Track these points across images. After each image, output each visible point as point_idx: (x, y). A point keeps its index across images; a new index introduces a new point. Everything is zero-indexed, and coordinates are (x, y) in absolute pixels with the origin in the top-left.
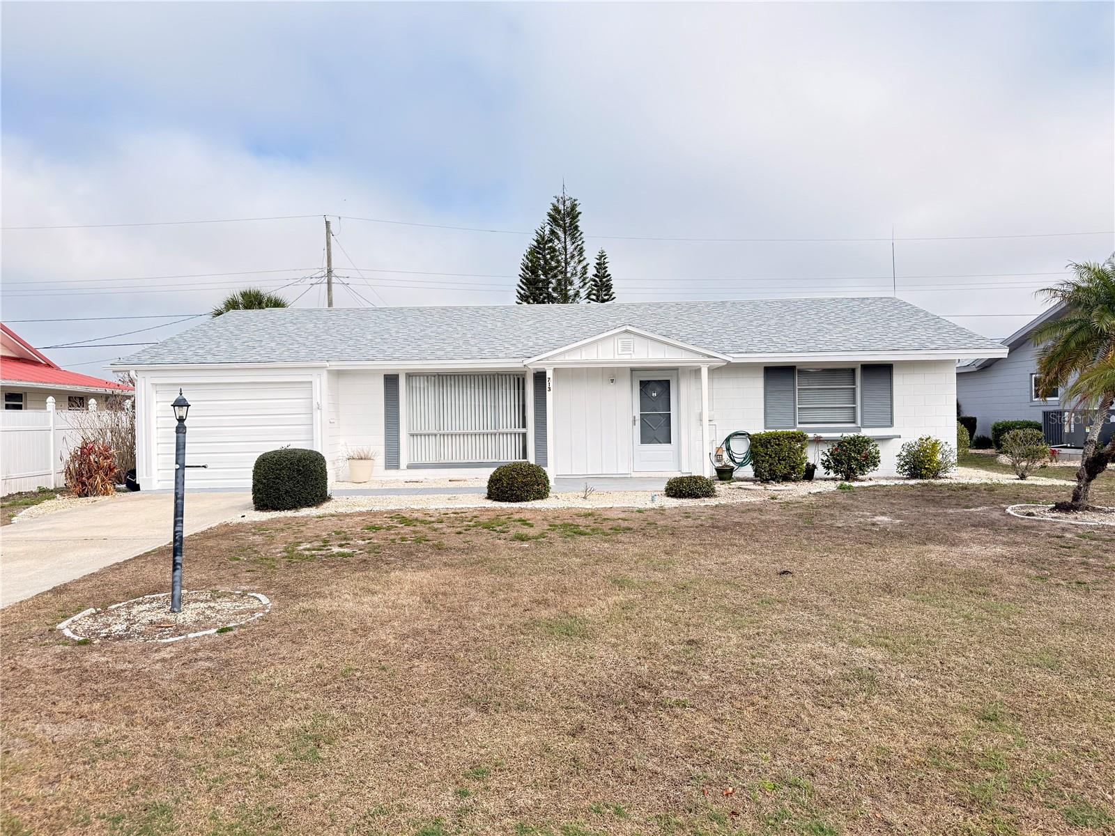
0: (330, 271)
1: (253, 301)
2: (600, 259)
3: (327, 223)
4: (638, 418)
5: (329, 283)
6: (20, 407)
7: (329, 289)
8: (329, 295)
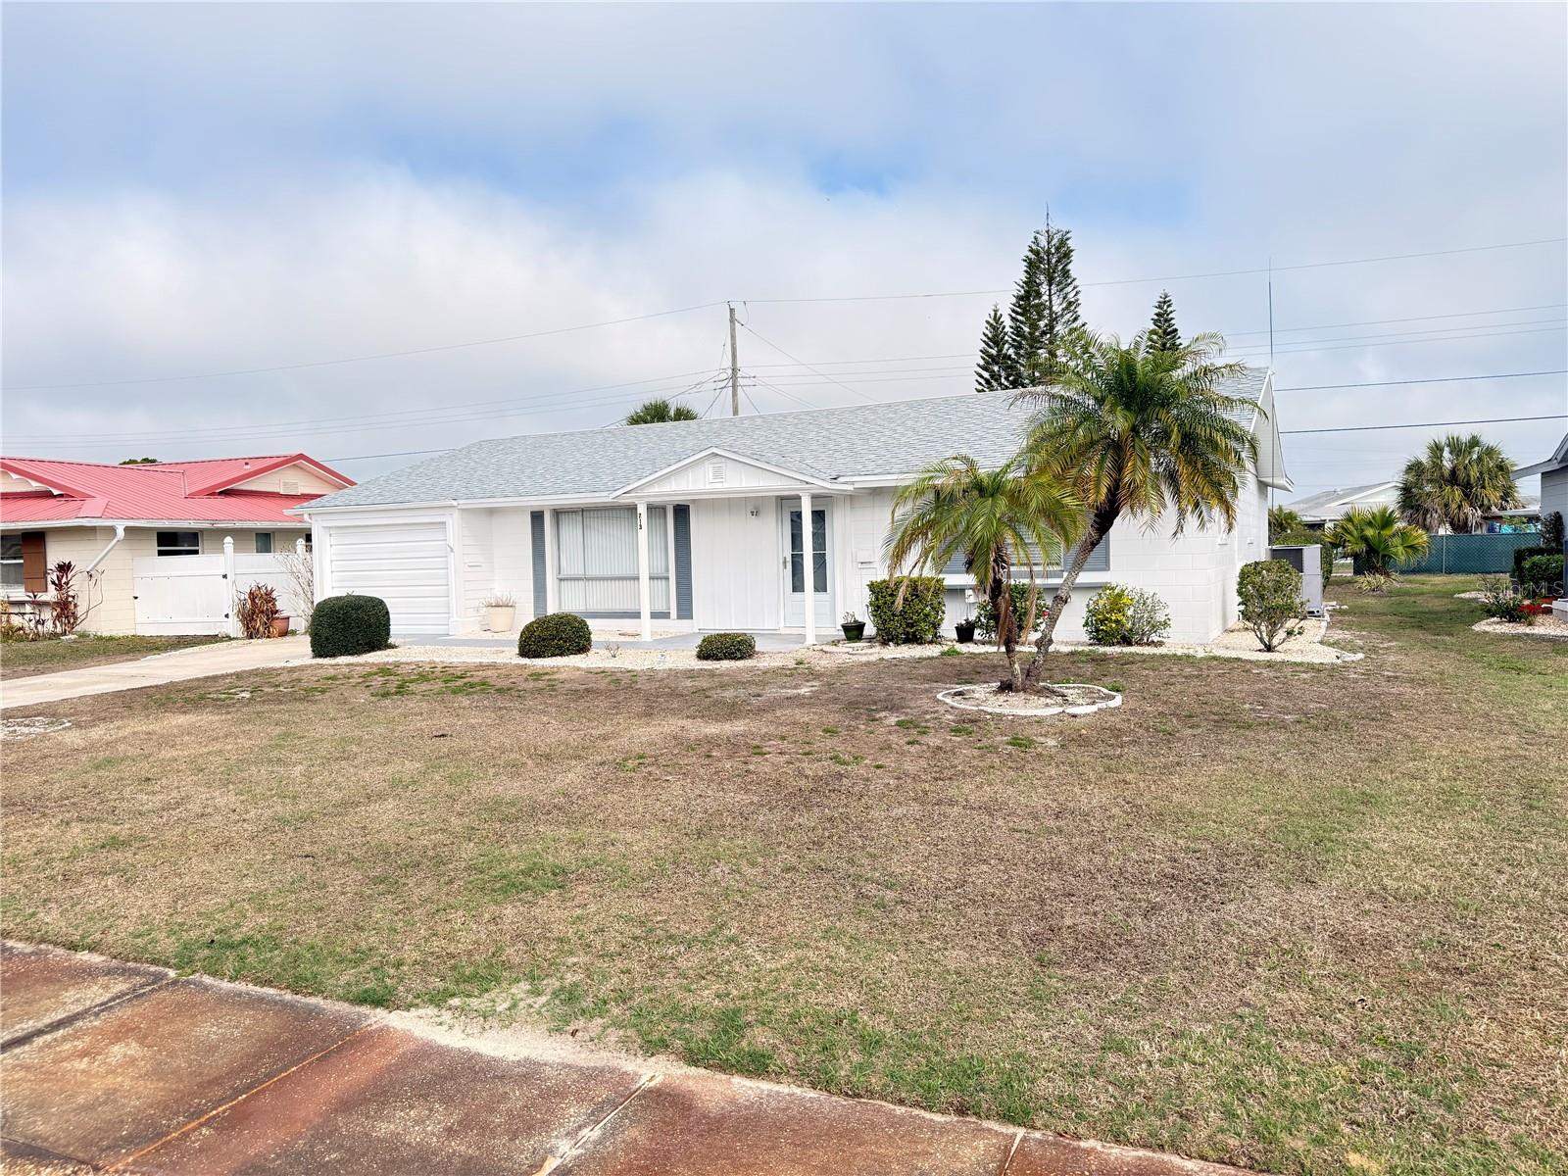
0: (734, 370)
1: (657, 413)
2: (1160, 307)
3: (732, 310)
4: (789, 559)
5: (734, 387)
6: (196, 552)
7: (735, 394)
8: (733, 401)
